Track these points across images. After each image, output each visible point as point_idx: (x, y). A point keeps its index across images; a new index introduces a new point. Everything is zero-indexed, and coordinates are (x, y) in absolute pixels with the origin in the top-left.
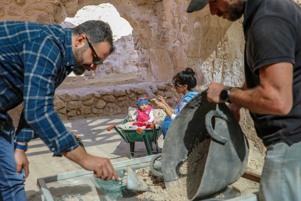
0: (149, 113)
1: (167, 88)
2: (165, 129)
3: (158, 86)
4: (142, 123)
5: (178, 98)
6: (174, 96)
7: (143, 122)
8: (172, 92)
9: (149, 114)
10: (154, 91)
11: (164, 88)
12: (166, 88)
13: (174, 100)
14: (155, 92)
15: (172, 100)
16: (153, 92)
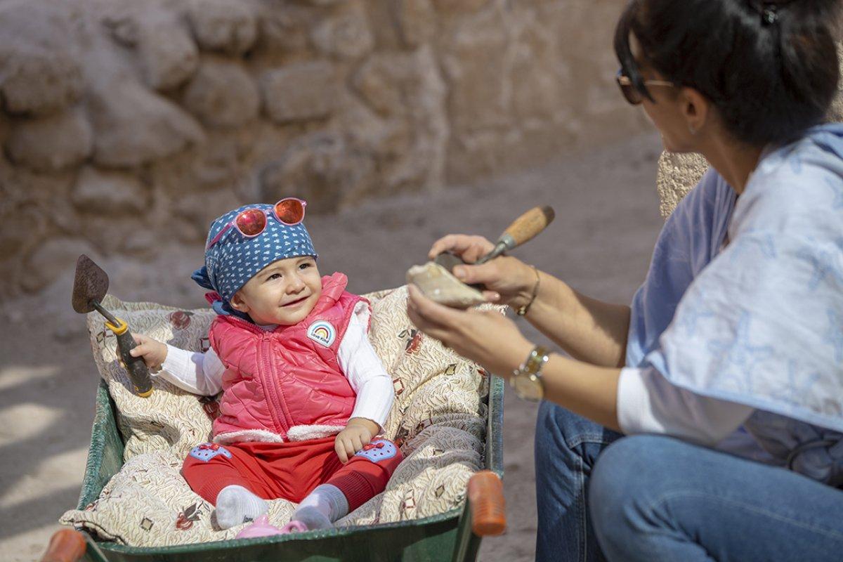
0: (341, 328)
1: (280, 25)
2: (641, 524)
3: (188, 22)
4: (278, 438)
5: (383, 113)
6: (347, 98)
7: (282, 427)
8: (322, 68)
9: (334, 350)
10: (158, 71)
11: (248, 34)
12: (273, 30)
13: (350, 138)
14: (174, 80)
15: (329, 142)
16: (155, 80)
